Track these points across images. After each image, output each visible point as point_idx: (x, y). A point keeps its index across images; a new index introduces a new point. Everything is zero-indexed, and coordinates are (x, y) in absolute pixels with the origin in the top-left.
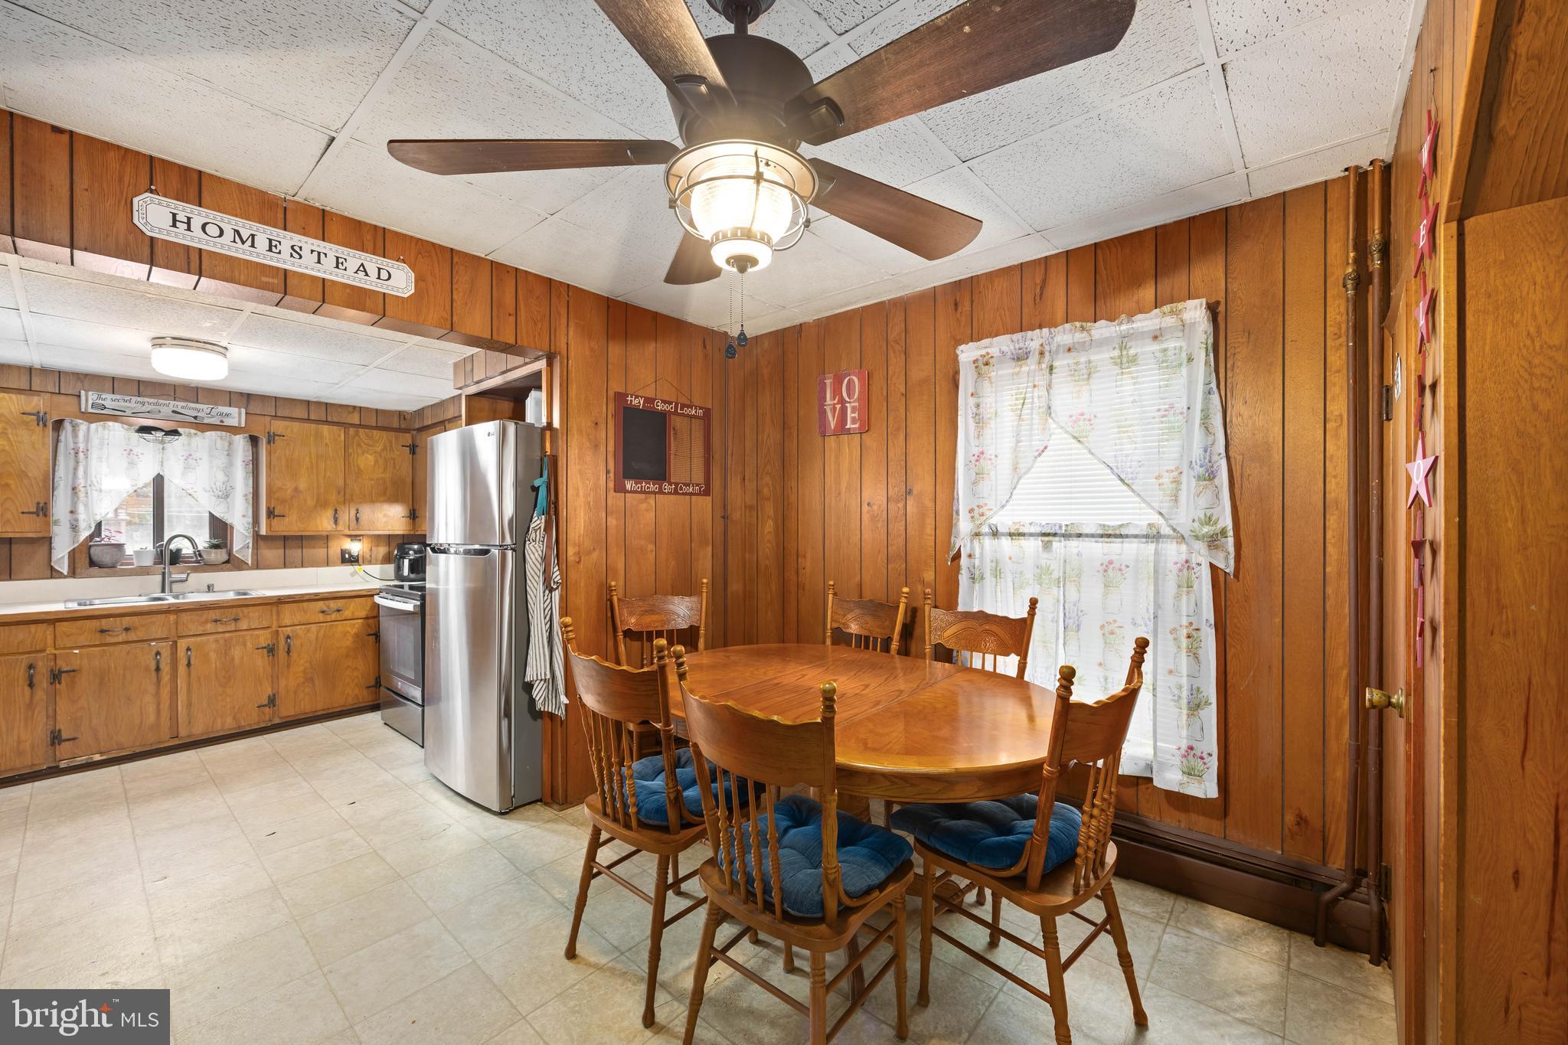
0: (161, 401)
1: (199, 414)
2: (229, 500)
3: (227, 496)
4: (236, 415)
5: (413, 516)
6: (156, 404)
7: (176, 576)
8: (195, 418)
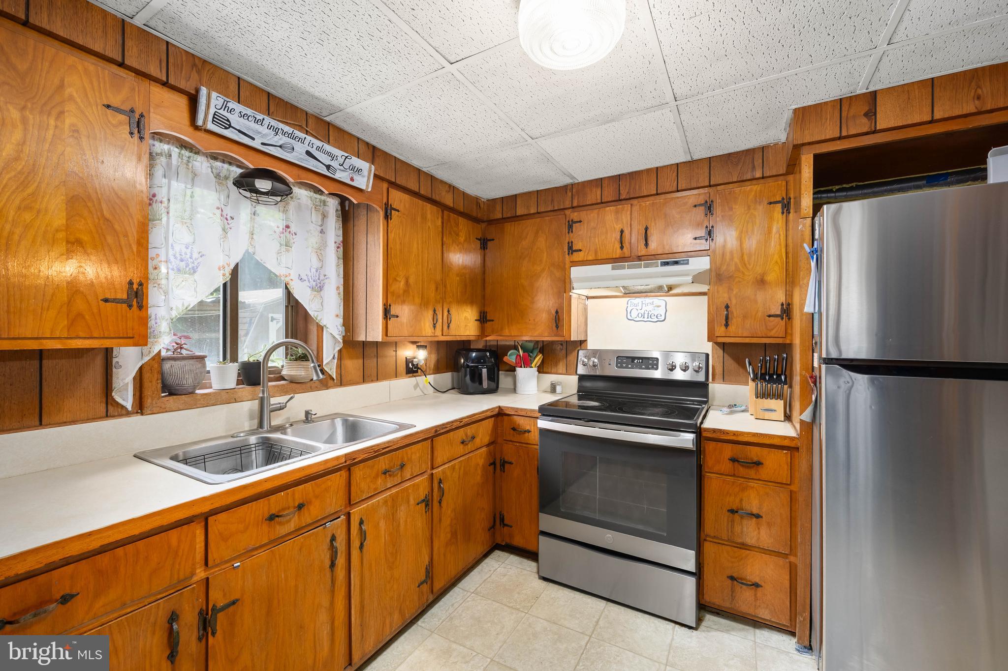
0: (298, 133)
1: (332, 163)
2: (322, 292)
3: (321, 288)
4: (365, 173)
5: (483, 319)
6: (291, 136)
7: (275, 401)
8: (328, 167)
